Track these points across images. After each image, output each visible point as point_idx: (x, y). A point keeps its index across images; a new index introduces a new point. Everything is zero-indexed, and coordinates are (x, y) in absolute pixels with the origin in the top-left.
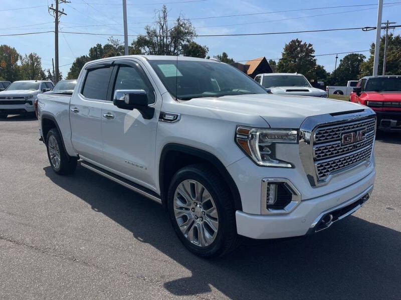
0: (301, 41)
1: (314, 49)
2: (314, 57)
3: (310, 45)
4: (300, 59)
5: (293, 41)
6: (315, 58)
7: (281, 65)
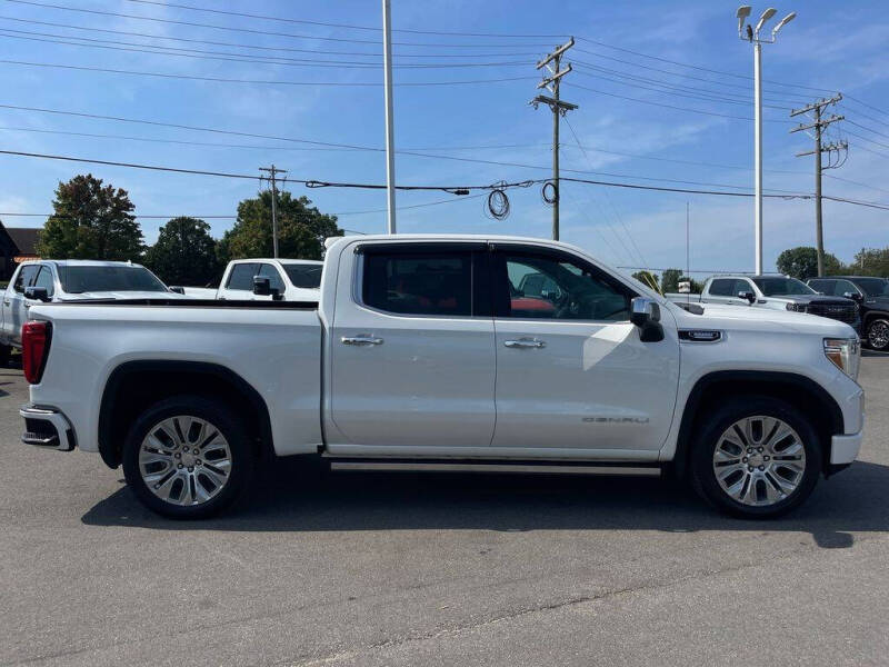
0: (101, 182)
1: (131, 201)
2: (133, 218)
3: (122, 192)
4: (103, 219)
5: (80, 179)
6: (135, 221)
7: (54, 229)
